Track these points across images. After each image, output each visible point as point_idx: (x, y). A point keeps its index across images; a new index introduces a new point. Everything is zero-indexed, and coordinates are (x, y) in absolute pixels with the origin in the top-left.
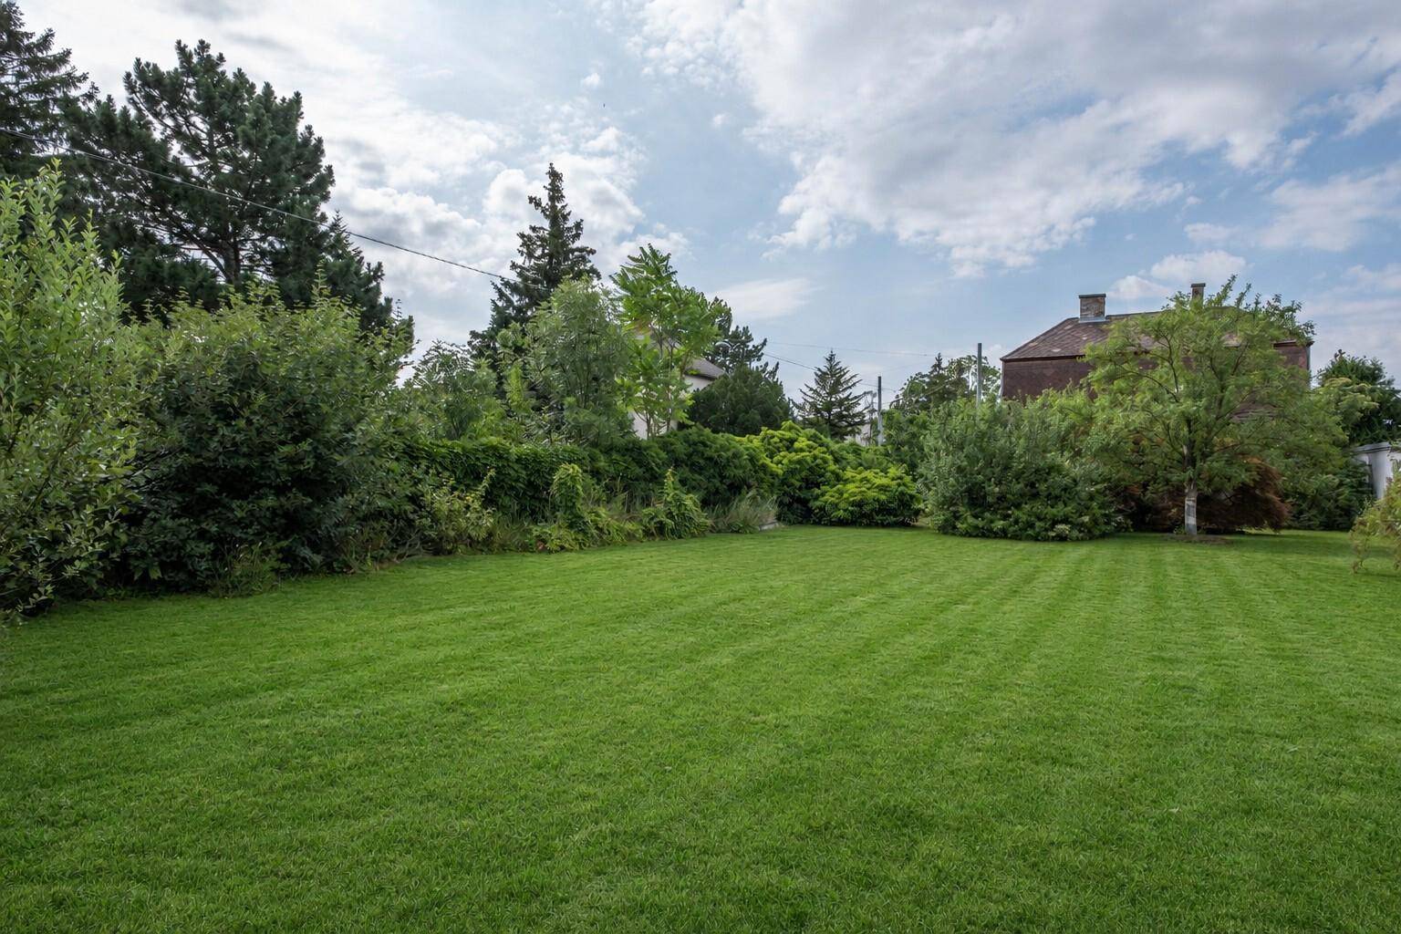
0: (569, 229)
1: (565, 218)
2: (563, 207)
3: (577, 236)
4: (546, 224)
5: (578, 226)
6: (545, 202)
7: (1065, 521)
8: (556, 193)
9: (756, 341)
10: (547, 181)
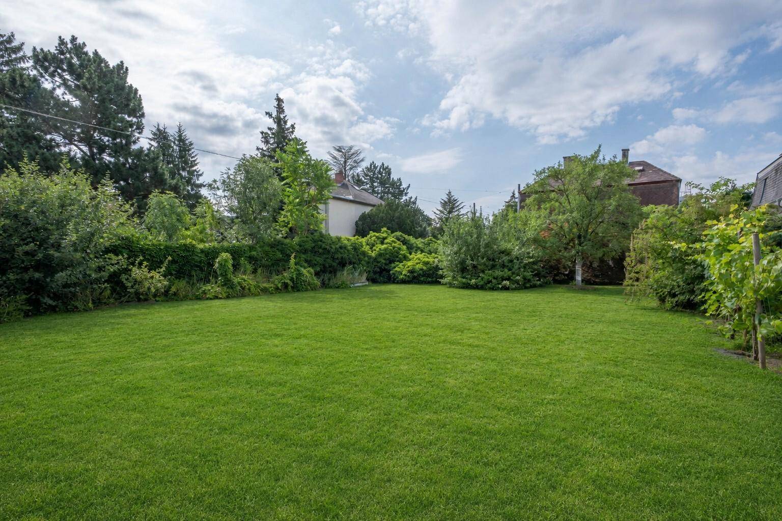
0: (288, 129)
1: (285, 122)
2: (284, 117)
3: (292, 132)
4: (275, 126)
5: (293, 126)
6: (274, 114)
7: (508, 279)
8: (280, 109)
9: (404, 186)
10: (276, 103)
